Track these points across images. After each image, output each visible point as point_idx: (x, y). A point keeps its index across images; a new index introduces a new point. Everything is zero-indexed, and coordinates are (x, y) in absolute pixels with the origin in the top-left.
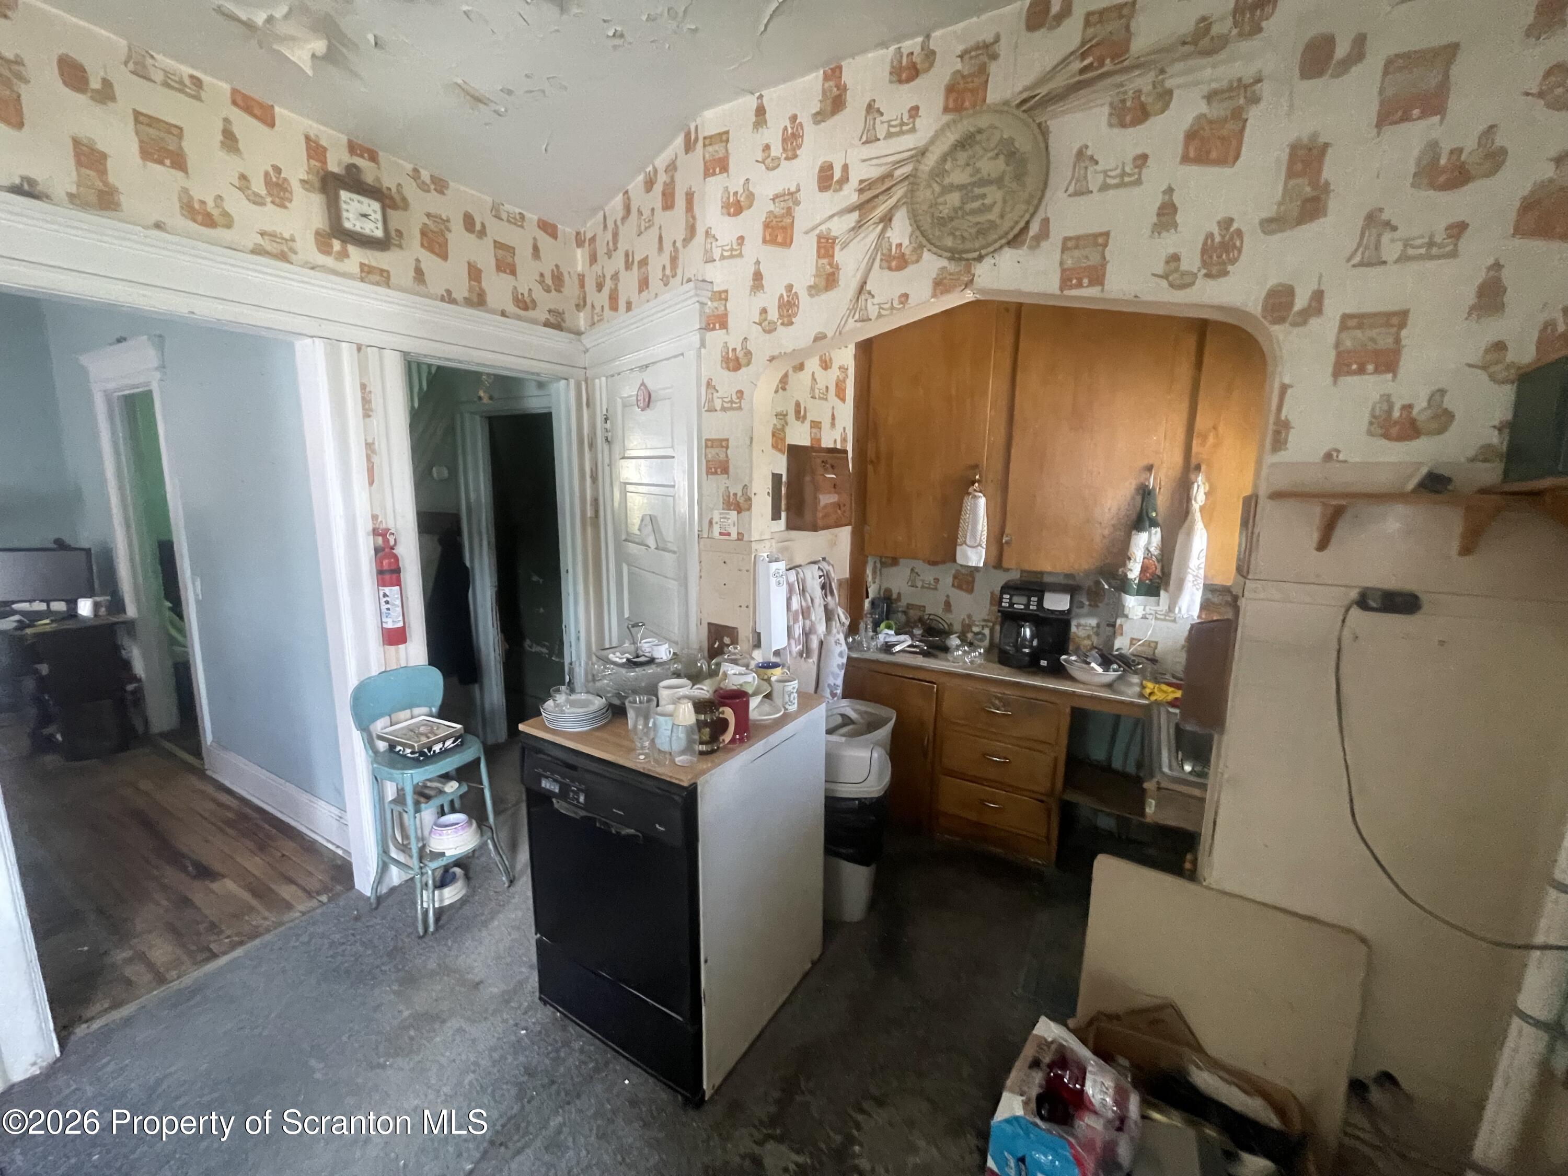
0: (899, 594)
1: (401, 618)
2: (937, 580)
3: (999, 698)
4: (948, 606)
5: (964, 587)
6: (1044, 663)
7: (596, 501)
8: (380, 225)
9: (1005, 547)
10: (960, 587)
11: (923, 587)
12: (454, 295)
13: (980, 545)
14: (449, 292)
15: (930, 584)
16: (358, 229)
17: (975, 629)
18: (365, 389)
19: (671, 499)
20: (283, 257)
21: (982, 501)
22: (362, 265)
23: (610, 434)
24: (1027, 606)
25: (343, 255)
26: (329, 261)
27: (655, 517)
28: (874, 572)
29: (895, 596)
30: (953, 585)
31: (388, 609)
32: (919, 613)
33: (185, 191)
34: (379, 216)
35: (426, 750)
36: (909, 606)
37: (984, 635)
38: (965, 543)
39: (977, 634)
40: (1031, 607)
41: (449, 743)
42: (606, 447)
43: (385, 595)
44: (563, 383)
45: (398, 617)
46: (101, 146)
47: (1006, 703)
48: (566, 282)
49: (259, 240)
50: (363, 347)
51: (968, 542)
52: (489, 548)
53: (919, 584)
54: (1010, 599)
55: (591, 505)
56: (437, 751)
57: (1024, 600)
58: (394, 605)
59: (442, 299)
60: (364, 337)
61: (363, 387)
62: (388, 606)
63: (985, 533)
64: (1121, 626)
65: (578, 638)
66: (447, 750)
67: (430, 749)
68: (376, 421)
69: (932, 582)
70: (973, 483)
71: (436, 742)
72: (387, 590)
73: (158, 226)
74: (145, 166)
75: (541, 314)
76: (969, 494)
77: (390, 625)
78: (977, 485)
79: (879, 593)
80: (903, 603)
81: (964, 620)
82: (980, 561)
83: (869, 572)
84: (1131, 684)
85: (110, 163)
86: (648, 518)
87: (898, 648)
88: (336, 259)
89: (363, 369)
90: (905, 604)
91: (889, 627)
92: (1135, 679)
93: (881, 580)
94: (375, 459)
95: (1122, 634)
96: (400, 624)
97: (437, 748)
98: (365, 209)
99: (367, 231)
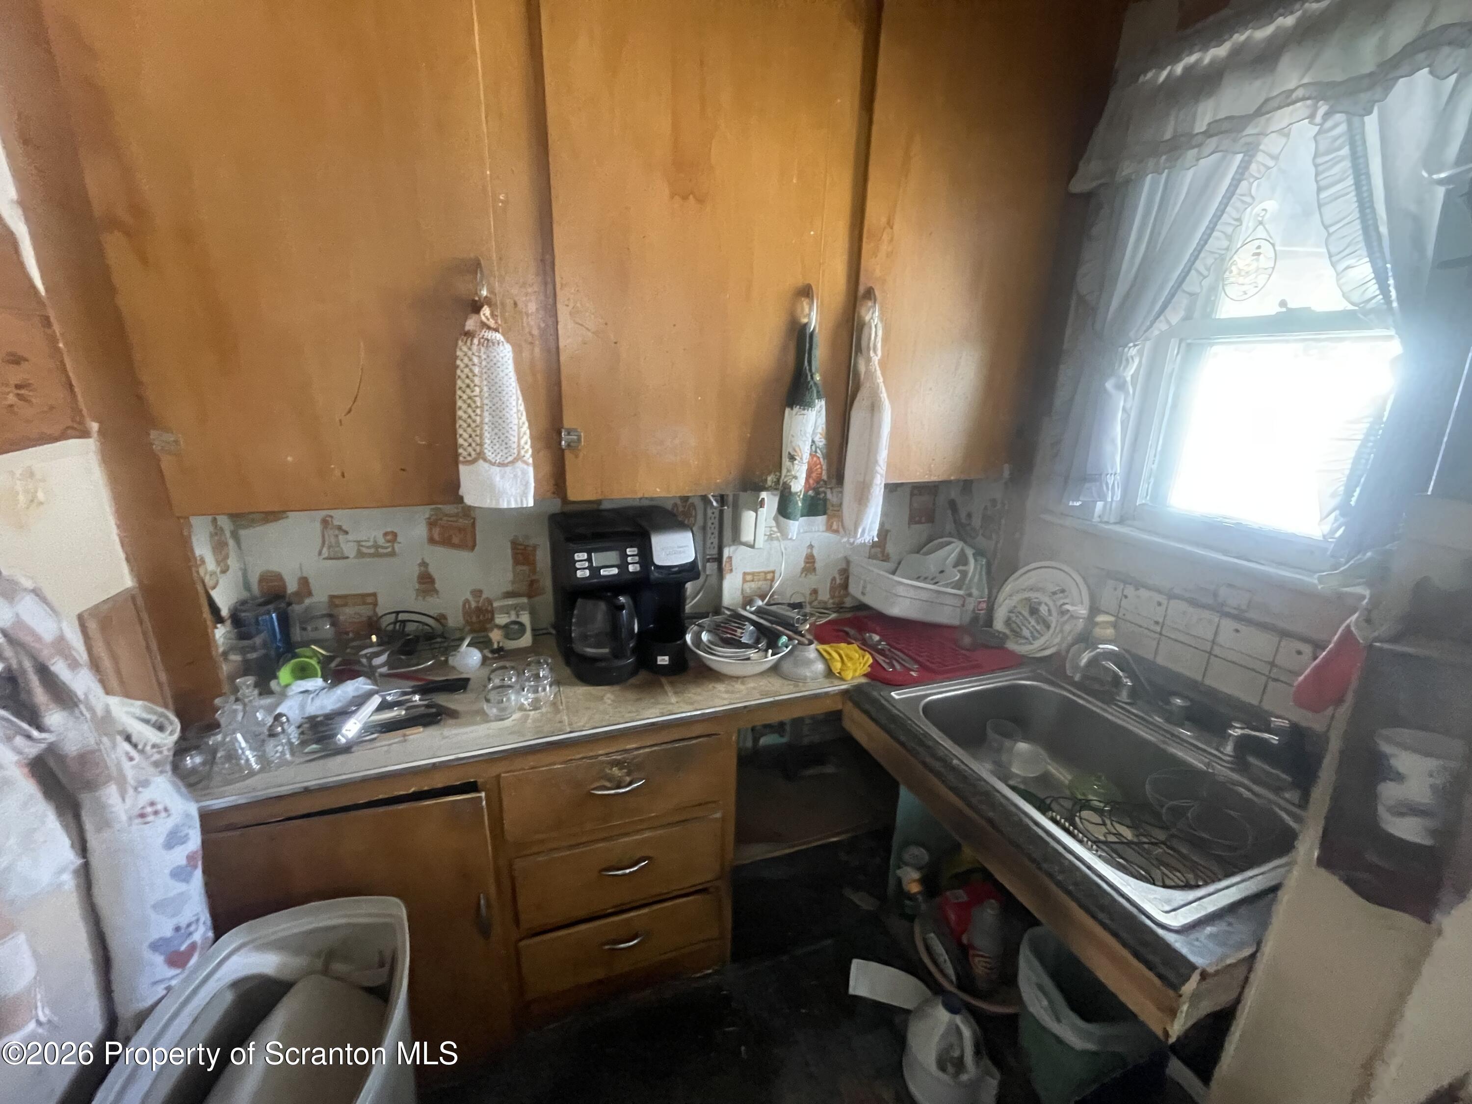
0: (304, 582)
2: (392, 537)
3: (618, 764)
4: (426, 583)
5: (456, 540)
6: (663, 660)
9: (568, 456)
10: (446, 542)
11: (360, 554)
13: (519, 458)
15: (376, 546)
17: (501, 619)
21: (505, 353)
24: (623, 565)
28: (219, 547)
29: (292, 587)
30: (432, 541)
32: (365, 611)
36: (335, 601)
37: (521, 624)
38: (481, 456)
39: (505, 627)
40: (631, 568)
47: (632, 767)
51: (489, 455)
53: (349, 549)
54: (589, 560)
57: (612, 557)
63: (525, 428)
64: (730, 558)
69: (381, 541)
70: (476, 308)
76: (469, 335)
78: (486, 311)
79: (247, 586)
80: (320, 596)
81: (467, 601)
82: (525, 494)
83: (202, 549)
84: (809, 663)
87: (351, 729)
90: (325, 599)
91: (303, 673)
92: (811, 652)
93: (241, 557)
95: (731, 570)
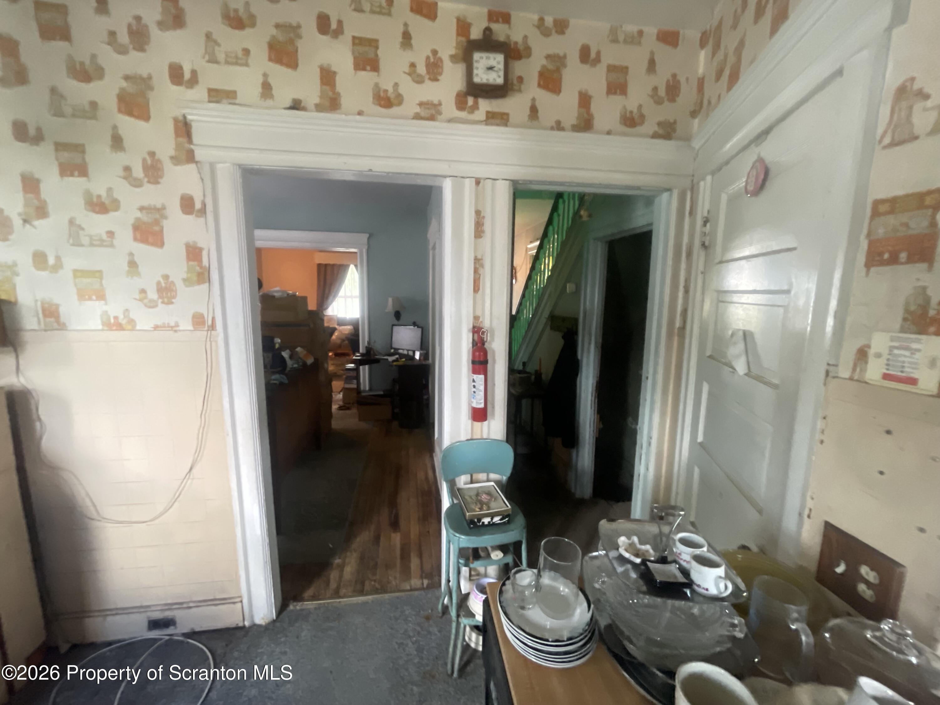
1: (483, 401)
7: (685, 312)
8: (502, 73)
12: (562, 125)
14: (558, 123)
16: (484, 81)
18: (480, 215)
19: (781, 310)
20: (432, 118)
22: (488, 112)
23: (708, 238)
25: (475, 107)
26: (463, 114)
27: (752, 334)
31: (474, 392)
33: (377, 85)
34: (501, 66)
35: (476, 520)
41: (497, 519)
42: (702, 253)
43: (474, 381)
44: (665, 195)
45: (480, 400)
46: (334, 69)
48: (682, 91)
49: (418, 110)
50: (482, 181)
52: (596, 347)
55: (681, 315)
56: (486, 523)
58: (478, 389)
59: (552, 128)
60: (481, 172)
61: (478, 213)
62: (474, 390)
65: (649, 444)
66: (494, 524)
67: (479, 520)
68: (486, 240)
71: (486, 515)
72: (475, 377)
73: (360, 113)
74: (355, 74)
75: (650, 127)
77: (475, 405)
85: (338, 78)
86: (741, 333)
88: (469, 113)
89: (479, 197)
94: (481, 271)
96: (482, 406)
97: (486, 520)
98: (492, 63)
99: (491, 81)
